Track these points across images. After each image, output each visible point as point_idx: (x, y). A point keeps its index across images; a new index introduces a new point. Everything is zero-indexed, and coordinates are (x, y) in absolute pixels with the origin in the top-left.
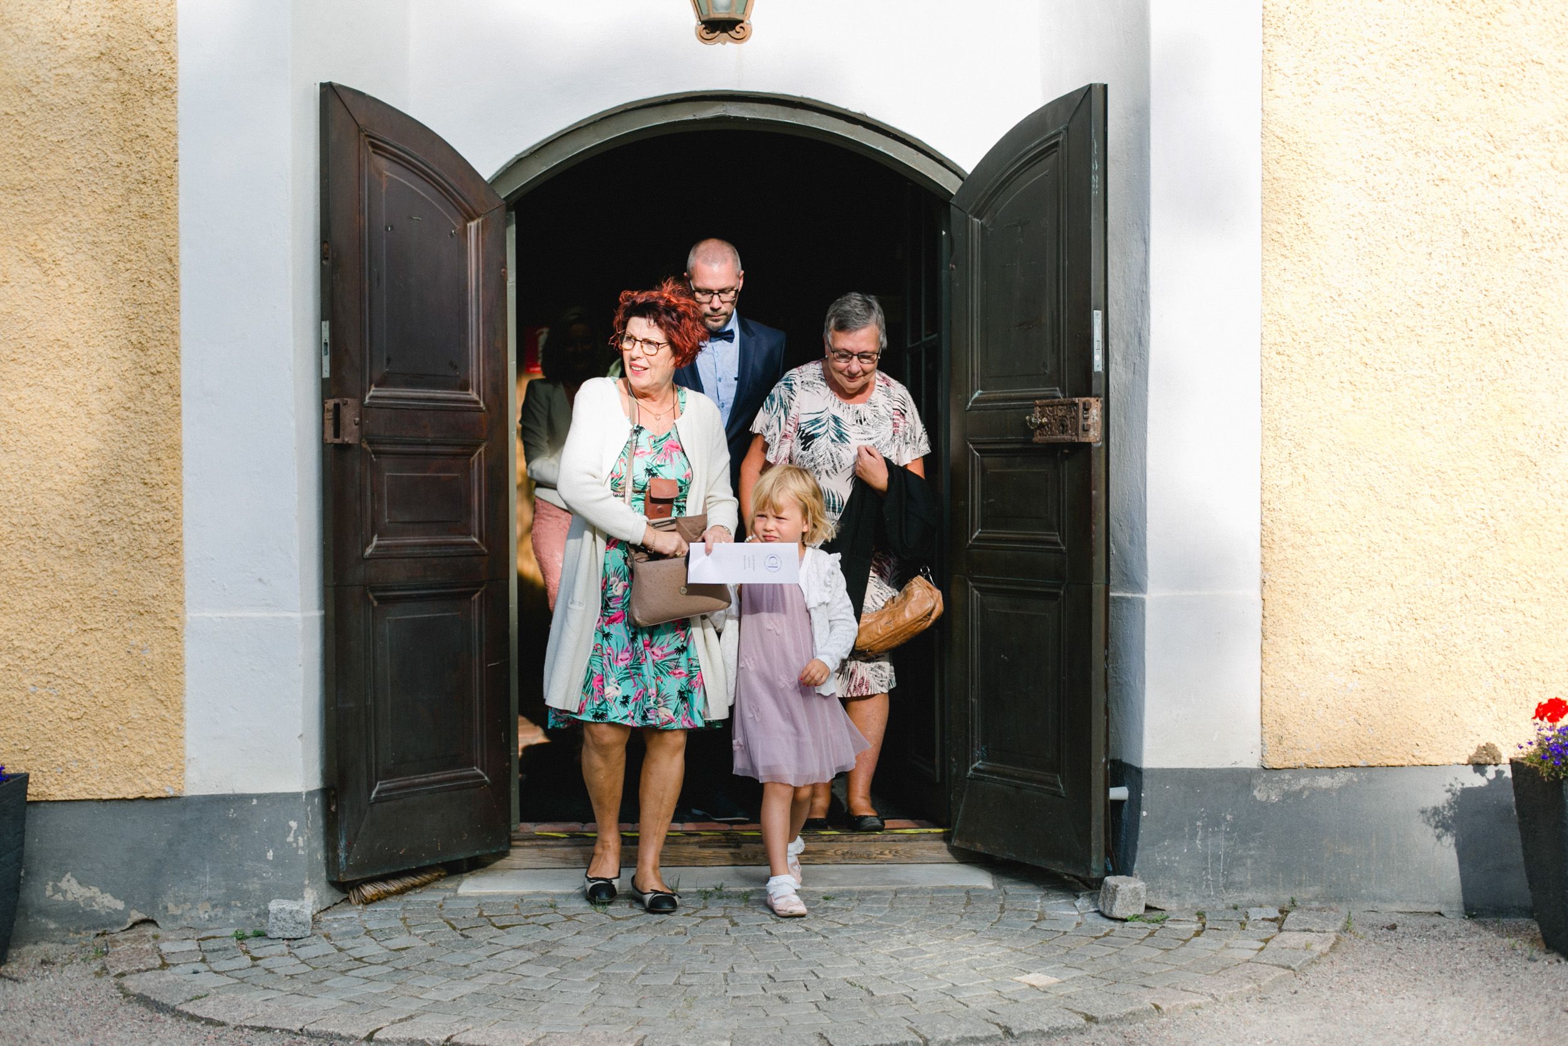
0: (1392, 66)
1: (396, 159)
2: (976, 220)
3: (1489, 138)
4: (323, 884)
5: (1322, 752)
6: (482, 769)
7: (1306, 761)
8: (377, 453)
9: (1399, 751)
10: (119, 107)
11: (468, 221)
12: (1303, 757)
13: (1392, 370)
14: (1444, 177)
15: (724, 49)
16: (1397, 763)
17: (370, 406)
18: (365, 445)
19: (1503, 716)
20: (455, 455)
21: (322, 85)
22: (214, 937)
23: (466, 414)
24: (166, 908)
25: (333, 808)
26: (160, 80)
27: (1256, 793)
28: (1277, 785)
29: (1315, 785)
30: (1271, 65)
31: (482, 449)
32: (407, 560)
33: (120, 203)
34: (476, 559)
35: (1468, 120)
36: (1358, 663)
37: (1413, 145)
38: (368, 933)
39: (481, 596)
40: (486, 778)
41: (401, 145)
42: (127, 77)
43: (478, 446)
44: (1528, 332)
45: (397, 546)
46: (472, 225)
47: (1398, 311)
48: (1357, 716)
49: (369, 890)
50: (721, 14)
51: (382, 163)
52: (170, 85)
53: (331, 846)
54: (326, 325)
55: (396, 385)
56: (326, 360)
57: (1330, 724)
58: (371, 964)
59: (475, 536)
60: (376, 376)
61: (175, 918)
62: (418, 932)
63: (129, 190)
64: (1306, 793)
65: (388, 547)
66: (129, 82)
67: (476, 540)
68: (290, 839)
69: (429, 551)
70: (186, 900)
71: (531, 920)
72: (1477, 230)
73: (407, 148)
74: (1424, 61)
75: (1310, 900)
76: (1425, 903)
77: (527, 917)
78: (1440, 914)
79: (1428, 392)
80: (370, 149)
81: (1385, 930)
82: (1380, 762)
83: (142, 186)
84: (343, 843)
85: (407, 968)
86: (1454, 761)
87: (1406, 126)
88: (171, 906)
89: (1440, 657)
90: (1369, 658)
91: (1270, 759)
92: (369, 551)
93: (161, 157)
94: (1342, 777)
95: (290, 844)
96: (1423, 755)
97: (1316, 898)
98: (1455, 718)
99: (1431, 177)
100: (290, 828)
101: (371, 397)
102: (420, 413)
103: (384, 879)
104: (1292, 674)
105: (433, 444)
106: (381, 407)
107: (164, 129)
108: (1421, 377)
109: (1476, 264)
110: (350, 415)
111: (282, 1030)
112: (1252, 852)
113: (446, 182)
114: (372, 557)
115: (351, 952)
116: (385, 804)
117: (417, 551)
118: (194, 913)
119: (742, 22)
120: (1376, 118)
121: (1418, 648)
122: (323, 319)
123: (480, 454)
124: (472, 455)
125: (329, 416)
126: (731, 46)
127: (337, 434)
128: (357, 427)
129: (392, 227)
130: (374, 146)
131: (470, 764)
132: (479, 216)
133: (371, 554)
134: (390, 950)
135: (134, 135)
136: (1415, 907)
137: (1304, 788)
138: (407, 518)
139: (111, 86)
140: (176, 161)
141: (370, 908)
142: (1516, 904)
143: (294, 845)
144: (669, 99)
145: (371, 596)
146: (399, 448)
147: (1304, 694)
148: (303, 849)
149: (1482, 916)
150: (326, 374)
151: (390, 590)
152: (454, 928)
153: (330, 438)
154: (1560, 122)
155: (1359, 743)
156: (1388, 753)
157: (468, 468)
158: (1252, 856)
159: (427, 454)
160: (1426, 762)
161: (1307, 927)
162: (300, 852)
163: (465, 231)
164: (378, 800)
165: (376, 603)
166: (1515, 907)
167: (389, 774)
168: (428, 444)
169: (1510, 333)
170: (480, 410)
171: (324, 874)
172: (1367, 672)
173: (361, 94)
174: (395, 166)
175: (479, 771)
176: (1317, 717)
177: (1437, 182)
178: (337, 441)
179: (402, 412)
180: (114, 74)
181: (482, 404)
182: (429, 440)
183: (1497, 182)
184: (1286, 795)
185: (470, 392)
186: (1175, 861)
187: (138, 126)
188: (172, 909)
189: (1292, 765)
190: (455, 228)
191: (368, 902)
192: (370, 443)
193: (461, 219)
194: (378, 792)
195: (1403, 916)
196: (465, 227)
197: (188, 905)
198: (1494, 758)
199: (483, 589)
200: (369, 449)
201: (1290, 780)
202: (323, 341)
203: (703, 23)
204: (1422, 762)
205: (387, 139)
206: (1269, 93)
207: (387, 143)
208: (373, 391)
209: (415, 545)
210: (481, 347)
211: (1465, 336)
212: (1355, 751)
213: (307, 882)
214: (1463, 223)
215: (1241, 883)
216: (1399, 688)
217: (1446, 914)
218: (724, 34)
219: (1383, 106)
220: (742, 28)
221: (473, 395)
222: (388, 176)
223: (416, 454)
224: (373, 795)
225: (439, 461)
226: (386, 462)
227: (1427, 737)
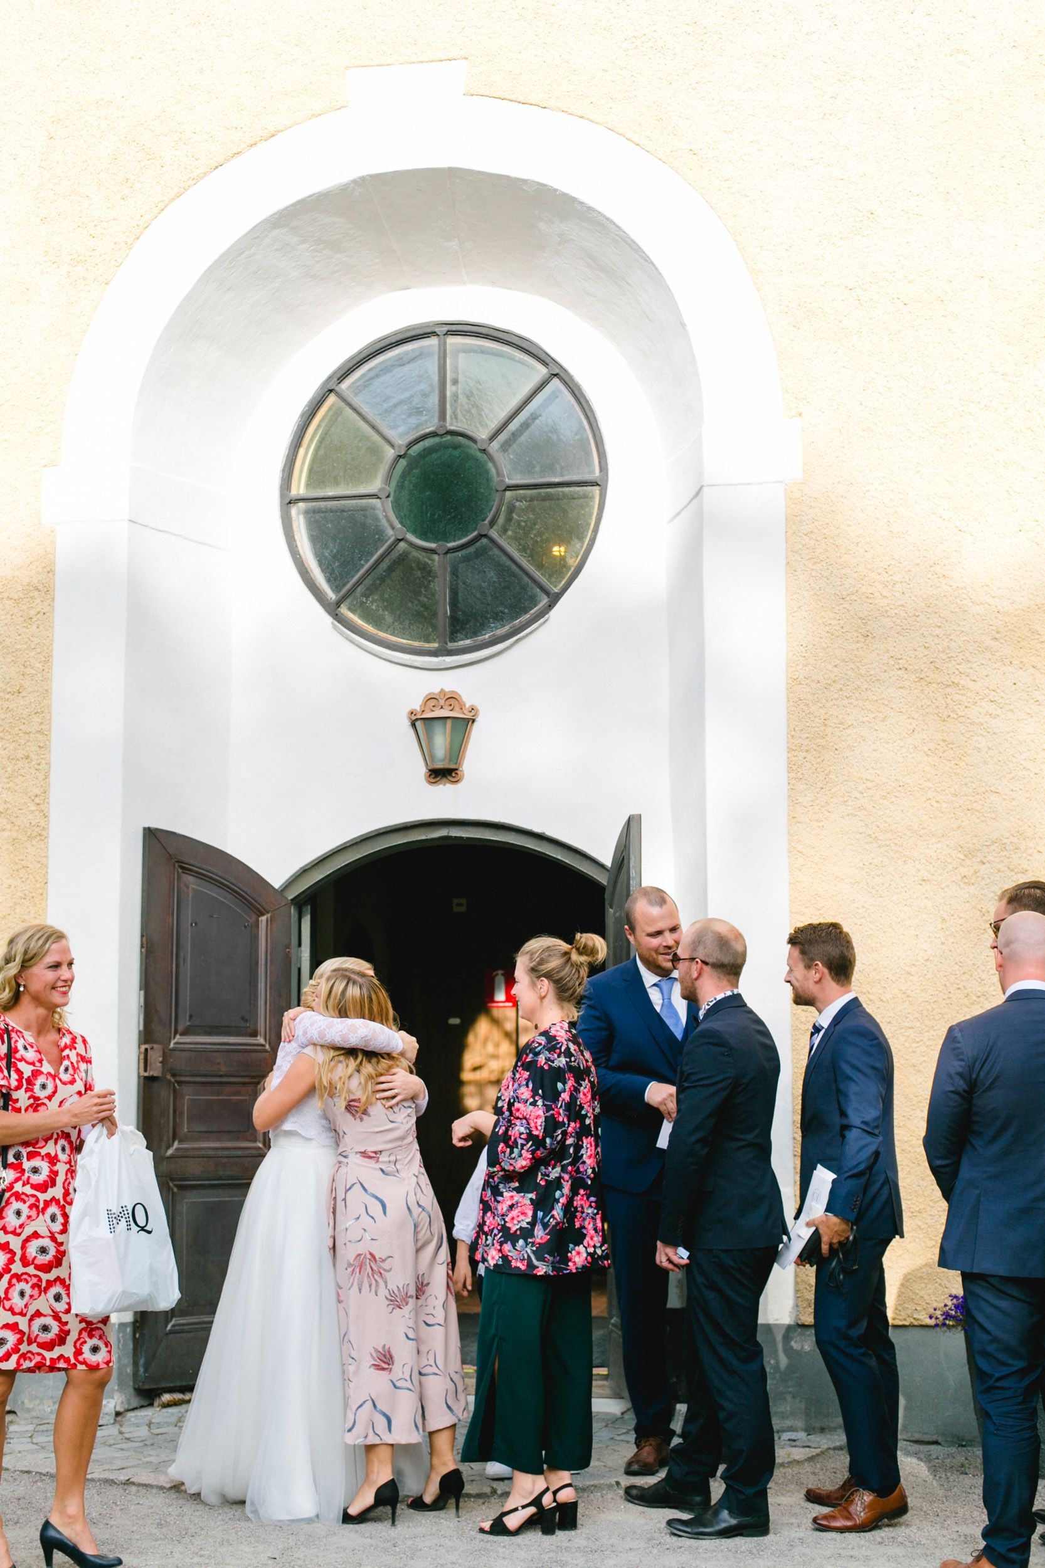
0: (884, 798)
1: (200, 876)
2: (610, 910)
3: (960, 849)
4: (131, 1390)
8: (179, 1083)
9: (902, 1314)
10: (11, 848)
11: (259, 916)
13: (889, 1023)
14: (925, 878)
15: (445, 789)
16: (901, 1323)
17: (173, 1050)
18: (169, 1077)
20: (244, 1084)
21: (145, 829)
22: (48, 1423)
23: (254, 1055)
24: (23, 1403)
25: (137, 1336)
26: (37, 829)
27: (793, 1343)
32: (201, 1159)
33: (9, 913)
35: (943, 836)
37: (902, 855)
41: (204, 867)
42: (17, 828)
45: (193, 1149)
46: (263, 919)
47: (893, 979)
49: (167, 1397)
50: (444, 764)
51: (189, 879)
52: (43, 833)
53: (135, 1363)
54: (143, 992)
55: (198, 1034)
56: (142, 1018)
59: (260, 1142)
60: (181, 1028)
61: (29, 1410)
63: (16, 904)
65: (188, 1150)
66: (17, 831)
67: (260, 1145)
69: (220, 1153)
70: (36, 1398)
72: (952, 918)
73: (209, 868)
74: (909, 793)
76: (926, 1433)
78: (938, 1442)
79: (918, 1040)
80: (180, 871)
83: (23, 901)
84: (143, 1361)
87: (896, 841)
88: (26, 1401)
91: (802, 1318)
92: (170, 1152)
93: (36, 881)
96: (922, 1318)
99: (916, 878)
101: (175, 1043)
102: (215, 1054)
103: (182, 1390)
105: (226, 1076)
106: (183, 1050)
107: (39, 862)
108: (912, 1028)
109: (953, 943)
110: (156, 1056)
111: (36, 1473)
112: (790, 1389)
113: (241, 890)
114: (172, 1157)
115: (127, 1434)
116: (178, 1335)
117: (210, 1153)
118: (41, 1407)
119: (457, 769)
120: (873, 836)
121: (915, 1235)
122: (140, 989)
125: (142, 1056)
126: (449, 786)
127: (145, 1070)
128: (161, 1065)
129: (195, 923)
130: (182, 868)
132: (268, 912)
133: (172, 1154)
135: (20, 866)
136: (918, 1436)
138: (203, 1129)
139: (6, 834)
140: (46, 883)
144: (407, 825)
145: (171, 1184)
146: (198, 1079)
149: (971, 1446)
150: (141, 1028)
151: (186, 1180)
153: (142, 1072)
154: (1014, 836)
158: (790, 1392)
159: (221, 1083)
163: (257, 924)
164: (171, 1332)
165: (175, 1190)
167: (183, 1313)
168: (221, 1076)
169: (979, 994)
170: (266, 1051)
171: (131, 1384)
173: (174, 833)
174: (199, 880)
177: (920, 882)
178: (146, 1074)
179: (201, 1053)
180: (9, 826)
181: (267, 1047)
182: (222, 1073)
183: (966, 881)
185: (259, 1038)
187: (22, 860)
188: (28, 1404)
190: (248, 922)
192: (174, 1075)
193: (254, 916)
194: (173, 1326)
195: (908, 1443)
196: (257, 921)
197: (38, 1401)
200: (172, 1080)
202: (141, 1004)
203: (430, 770)
204: (920, 1323)
205: (192, 862)
207: (193, 866)
208: (177, 1039)
209: (209, 1148)
210: (268, 1006)
211: (945, 997)
214: (942, 912)
215: (782, 1412)
217: (942, 1443)
218: (445, 779)
219: (878, 827)
220: (456, 773)
221: (260, 1040)
222: (193, 889)
223: (211, 1083)
224: (169, 1327)
225: (228, 1089)
226: (186, 1089)
227: (924, 1303)
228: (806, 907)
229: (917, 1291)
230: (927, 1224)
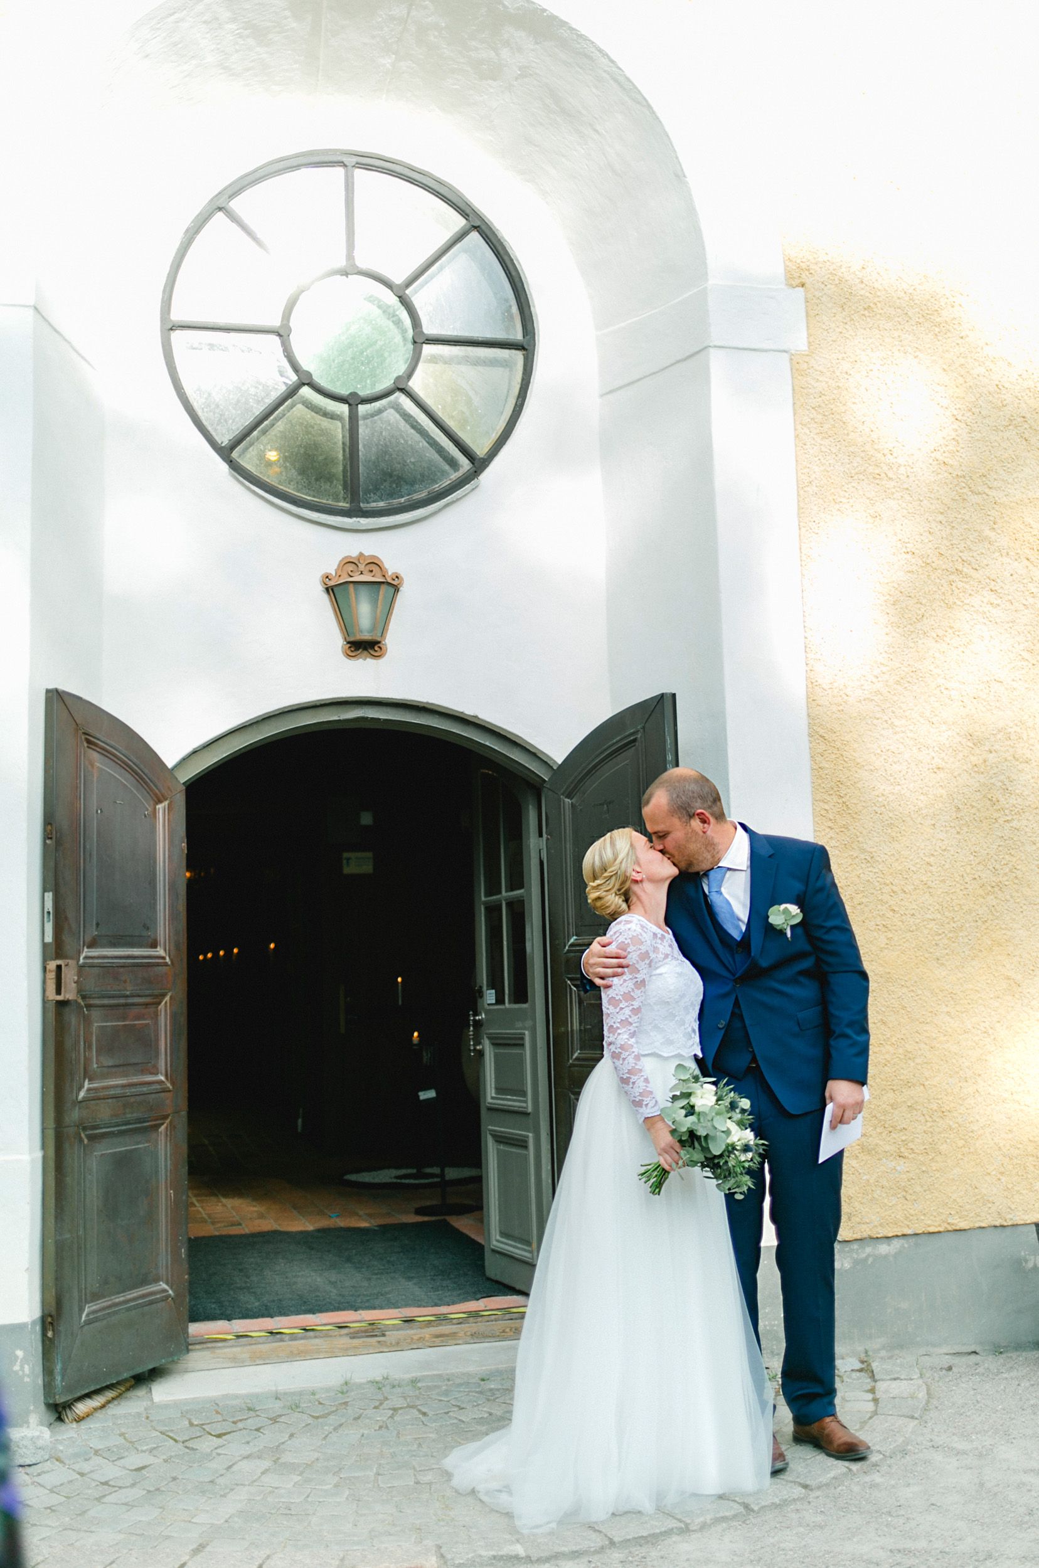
0: (898, 683)
1: (105, 753)
2: (567, 800)
3: (969, 737)
4: (42, 1407)
5: (881, 1225)
6: (167, 1284)
7: (869, 1233)
8: (89, 1006)
9: (937, 1219)
11: (157, 804)
12: (868, 1229)
13: (913, 915)
14: (940, 766)
15: (365, 664)
16: (936, 1230)
17: (84, 965)
18: (80, 1001)
19: (1010, 1186)
20: (147, 1005)
21: (48, 691)
23: (156, 969)
25: (50, 1334)
28: (848, 1254)
29: (877, 1252)
30: (813, 681)
31: (167, 998)
32: (110, 1101)
34: (163, 1094)
35: (953, 724)
36: (902, 1150)
37: (917, 741)
38: (96, 1452)
39: (167, 1128)
40: (171, 1292)
41: (108, 741)
43: (164, 995)
44: (1007, 883)
45: (104, 1088)
46: (160, 807)
47: (914, 869)
48: (904, 1193)
49: (81, 1408)
50: (366, 636)
51: (95, 755)
53: (48, 1372)
54: (49, 896)
55: (103, 946)
56: (49, 927)
57: (886, 1201)
58: (120, 1488)
59: (161, 1074)
60: (88, 939)
62: (145, 1448)
64: (870, 1260)
65: (95, 1089)
67: (163, 1078)
68: (17, 1368)
69: (128, 1091)
71: (240, 1425)
72: (966, 807)
73: (113, 743)
74: (920, 679)
75: (879, 1350)
76: (964, 1344)
77: (234, 1423)
78: (975, 1352)
79: (940, 932)
80: (86, 745)
81: (944, 1372)
82: (924, 1229)
84: (59, 1367)
85: (158, 1489)
86: (977, 1225)
87: (911, 728)
89: (963, 1142)
90: (911, 1145)
92: (82, 1094)
94: (897, 1244)
95: (16, 1373)
96: (956, 1222)
97: (884, 1348)
98: (976, 1190)
99: (931, 766)
100: (17, 1357)
101: (86, 958)
102: (122, 970)
103: (88, 1395)
104: (855, 1161)
105: (132, 996)
106: (92, 966)
108: (934, 920)
109: (967, 832)
110: (70, 976)
113: (142, 771)
114: (85, 1100)
115: (94, 1476)
116: (93, 1325)
117: (118, 1091)
119: (380, 642)
120: (889, 722)
121: (946, 1135)
122: (45, 890)
123: (166, 1002)
124: (160, 1003)
125: (52, 976)
126: (370, 661)
127: (58, 991)
128: (75, 985)
129: (101, 810)
130: (88, 741)
131: (156, 1280)
132: (166, 800)
133: (84, 1097)
134: (131, 1470)
136: (957, 1349)
137: (869, 1256)
138: (110, 1063)
141: (84, 1425)
142: (1031, 1340)
143: (21, 1373)
144: (318, 704)
145: (85, 1135)
146: (106, 1002)
147: (865, 1178)
148: (28, 1376)
149: (1006, 1352)
150: (49, 938)
151: (97, 1129)
152: (176, 1441)
153: (52, 995)
154: (1017, 725)
155: (908, 1215)
156: (929, 1222)
157: (156, 1015)
159: (126, 1005)
160: (958, 1228)
161: (896, 1376)
162: (27, 1379)
163: (153, 813)
164: (89, 1322)
165: (86, 1141)
166: (1029, 1342)
167: (95, 1297)
168: (127, 996)
169: (994, 884)
170: (166, 964)
171: (42, 1398)
172: (910, 1156)
173: (80, 698)
174: (103, 758)
175: (165, 1286)
176: (875, 1196)
177: (935, 770)
178: (57, 998)
179: (110, 970)
181: (168, 960)
182: (128, 993)
183: (976, 769)
184: (856, 1262)
185: (158, 949)
186: (774, 1325)
189: (859, 1237)
190: (147, 810)
191: (79, 1420)
192: (84, 997)
193: (152, 803)
194: (88, 1315)
195: (949, 1357)
196: (155, 809)
198: (1006, 1221)
199: (168, 1121)
200: (82, 1003)
201: (857, 1250)
202: (46, 910)
203: (348, 642)
204: (954, 1228)
205: (98, 735)
206: (813, 703)
207: (98, 739)
208: (86, 952)
209: (117, 1086)
210: (167, 910)
211: (962, 888)
212: (906, 1222)
213: (32, 1408)
214: (956, 801)
216: (934, 1168)
217: (980, 1353)
218: (366, 652)
219: (894, 713)
220: (380, 648)
221: (160, 951)
222: (98, 767)
223: (118, 1006)
224: (83, 1319)
225: (135, 1011)
226: (95, 1014)
227: (957, 1207)
228: (829, 795)
229: (950, 1195)
230: (957, 1123)
